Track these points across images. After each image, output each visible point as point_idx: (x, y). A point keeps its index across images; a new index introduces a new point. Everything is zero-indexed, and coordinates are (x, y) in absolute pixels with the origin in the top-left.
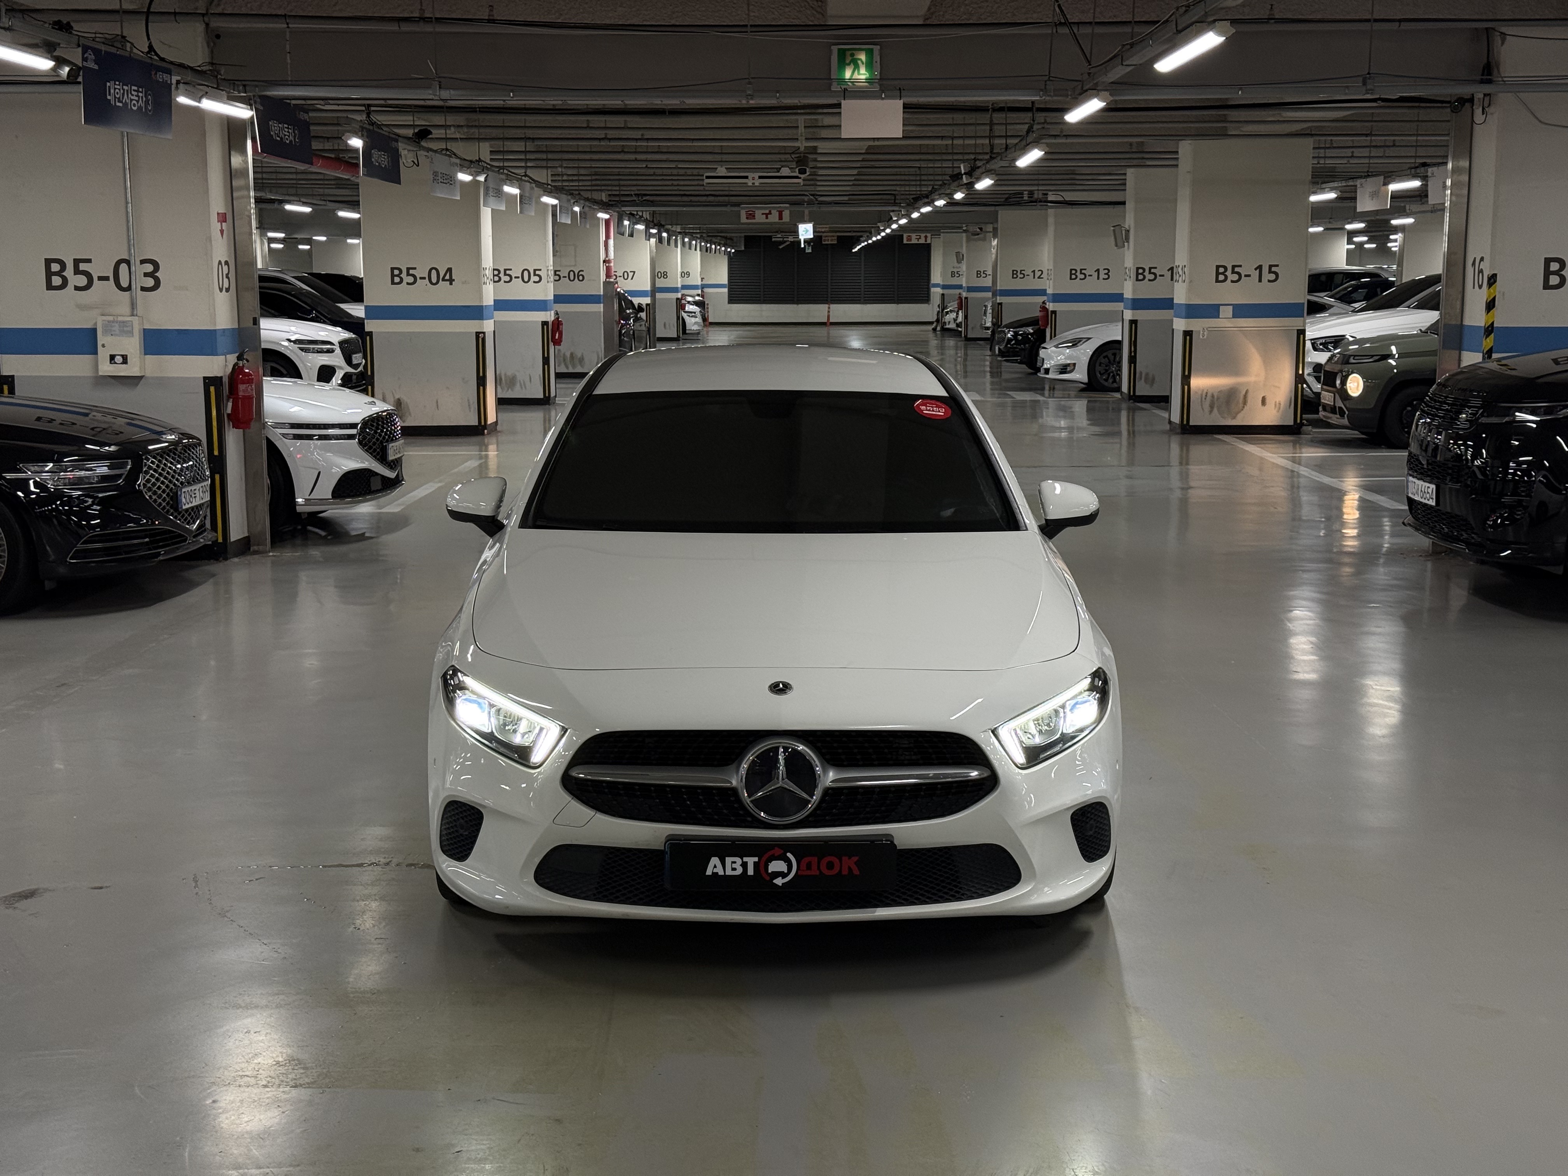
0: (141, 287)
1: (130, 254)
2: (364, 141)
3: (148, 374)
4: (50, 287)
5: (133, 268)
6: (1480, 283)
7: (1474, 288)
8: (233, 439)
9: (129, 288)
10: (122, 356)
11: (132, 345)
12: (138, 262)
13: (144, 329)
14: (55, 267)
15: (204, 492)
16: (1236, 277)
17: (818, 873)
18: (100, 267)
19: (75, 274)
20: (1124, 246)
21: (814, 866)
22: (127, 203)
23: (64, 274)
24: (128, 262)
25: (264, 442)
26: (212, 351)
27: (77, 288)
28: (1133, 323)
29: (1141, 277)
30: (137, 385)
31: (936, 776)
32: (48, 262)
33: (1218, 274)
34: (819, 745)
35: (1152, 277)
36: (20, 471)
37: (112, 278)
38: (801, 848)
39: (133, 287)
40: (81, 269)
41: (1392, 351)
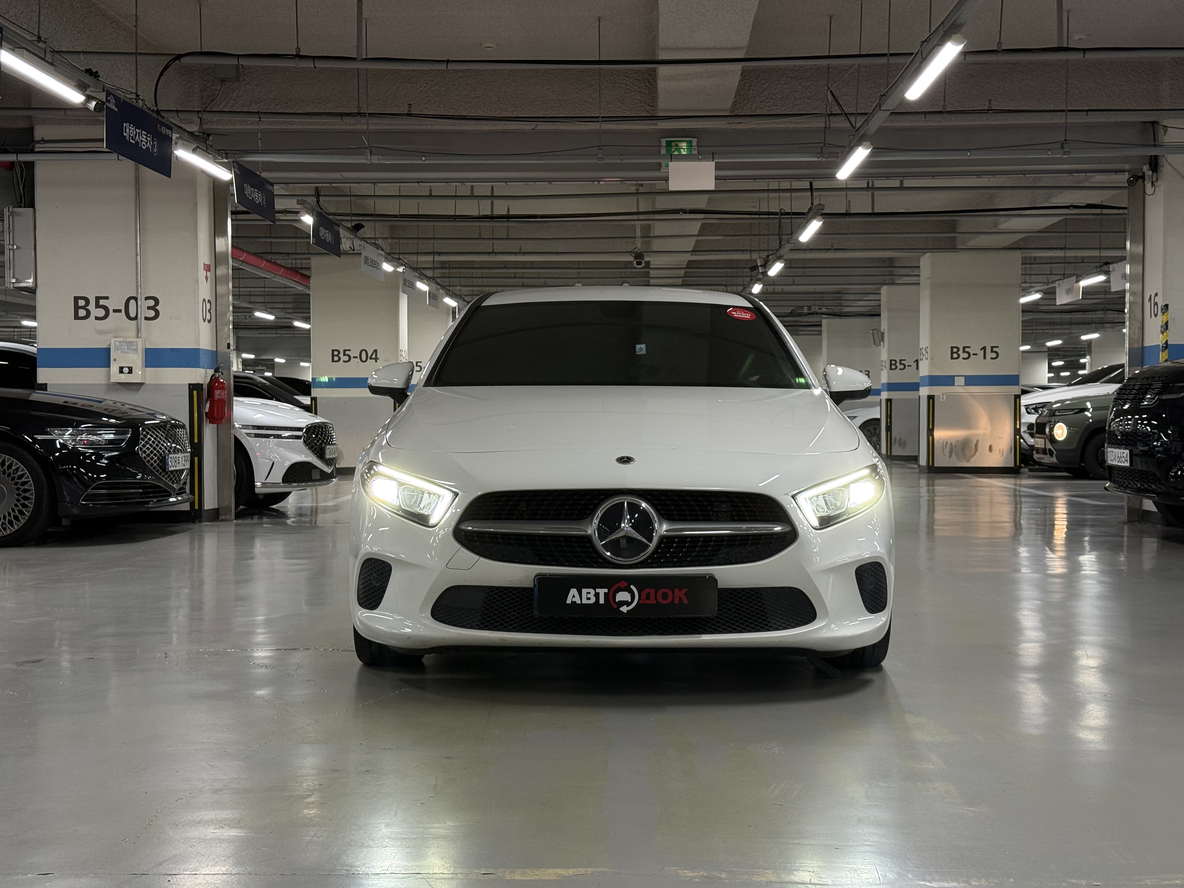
0: (145, 317)
1: (137, 293)
2: (314, 219)
3: (147, 382)
4: (77, 317)
5: (139, 303)
6: (1156, 313)
7: (1151, 317)
8: (209, 432)
9: (136, 318)
10: (129, 368)
11: (136, 360)
12: (143, 299)
13: (146, 349)
14: (82, 303)
15: (185, 461)
16: (966, 355)
17: (655, 602)
18: (115, 302)
19: (96, 308)
20: (880, 345)
21: (652, 596)
22: (137, 255)
23: (87, 308)
24: (136, 299)
25: (233, 440)
26: (195, 364)
27: (97, 318)
28: (889, 401)
29: (893, 367)
30: (139, 390)
31: (748, 529)
32: (76, 299)
33: (952, 353)
34: (656, 502)
35: (902, 367)
36: (47, 433)
37: (123, 311)
38: (641, 582)
39: (139, 316)
40: (101, 304)
41: (1087, 406)
